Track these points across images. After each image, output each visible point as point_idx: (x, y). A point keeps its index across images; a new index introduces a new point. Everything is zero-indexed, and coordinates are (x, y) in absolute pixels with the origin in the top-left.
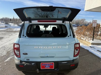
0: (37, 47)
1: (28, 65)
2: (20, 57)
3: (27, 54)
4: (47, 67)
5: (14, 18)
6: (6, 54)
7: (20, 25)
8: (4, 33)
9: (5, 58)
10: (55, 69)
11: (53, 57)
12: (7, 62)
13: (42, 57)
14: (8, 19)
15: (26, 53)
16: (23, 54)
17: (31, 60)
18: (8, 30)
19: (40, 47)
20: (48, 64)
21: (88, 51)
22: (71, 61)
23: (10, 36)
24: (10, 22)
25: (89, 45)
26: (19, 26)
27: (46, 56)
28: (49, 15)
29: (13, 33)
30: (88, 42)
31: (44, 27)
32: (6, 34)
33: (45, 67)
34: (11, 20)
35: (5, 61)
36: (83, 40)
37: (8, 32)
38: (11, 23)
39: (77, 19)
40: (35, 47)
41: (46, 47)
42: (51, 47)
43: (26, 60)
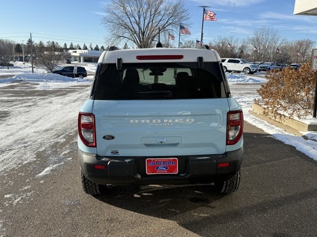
0: (137, 121)
1: (116, 162)
2: (95, 146)
3: (113, 138)
4: (162, 170)
5: (30, 41)
6: (35, 159)
7: (58, 69)
8: (6, 98)
9: (34, 168)
10: (181, 175)
11: (176, 145)
12: (45, 177)
13: (147, 145)
14: (10, 45)
15: (111, 137)
16: (104, 137)
17: (122, 153)
18: (16, 89)
19: (143, 121)
20: (164, 162)
21: (292, 148)
22: (220, 156)
23: (30, 108)
24: (16, 58)
25: (301, 132)
26: (56, 72)
27: (158, 141)
28: (170, 27)
29: (38, 98)
30: (298, 123)
31: (151, 74)
32: (15, 103)
33: (157, 168)
34: (18, 48)
35: (37, 176)
36: (285, 116)
37: (17, 94)
38: (21, 60)
39: (279, 42)
40: (132, 121)
41: (159, 121)
42: (170, 121)
43: (109, 154)
